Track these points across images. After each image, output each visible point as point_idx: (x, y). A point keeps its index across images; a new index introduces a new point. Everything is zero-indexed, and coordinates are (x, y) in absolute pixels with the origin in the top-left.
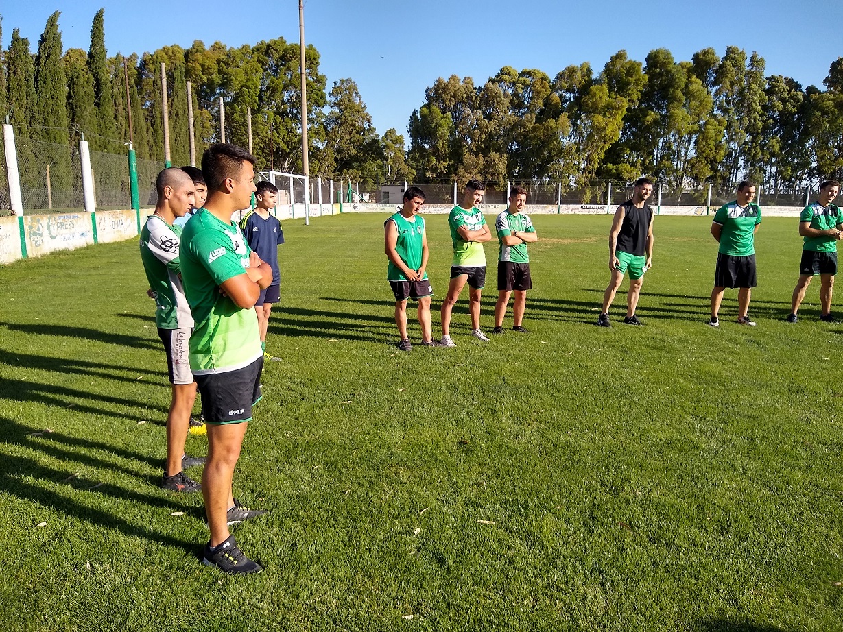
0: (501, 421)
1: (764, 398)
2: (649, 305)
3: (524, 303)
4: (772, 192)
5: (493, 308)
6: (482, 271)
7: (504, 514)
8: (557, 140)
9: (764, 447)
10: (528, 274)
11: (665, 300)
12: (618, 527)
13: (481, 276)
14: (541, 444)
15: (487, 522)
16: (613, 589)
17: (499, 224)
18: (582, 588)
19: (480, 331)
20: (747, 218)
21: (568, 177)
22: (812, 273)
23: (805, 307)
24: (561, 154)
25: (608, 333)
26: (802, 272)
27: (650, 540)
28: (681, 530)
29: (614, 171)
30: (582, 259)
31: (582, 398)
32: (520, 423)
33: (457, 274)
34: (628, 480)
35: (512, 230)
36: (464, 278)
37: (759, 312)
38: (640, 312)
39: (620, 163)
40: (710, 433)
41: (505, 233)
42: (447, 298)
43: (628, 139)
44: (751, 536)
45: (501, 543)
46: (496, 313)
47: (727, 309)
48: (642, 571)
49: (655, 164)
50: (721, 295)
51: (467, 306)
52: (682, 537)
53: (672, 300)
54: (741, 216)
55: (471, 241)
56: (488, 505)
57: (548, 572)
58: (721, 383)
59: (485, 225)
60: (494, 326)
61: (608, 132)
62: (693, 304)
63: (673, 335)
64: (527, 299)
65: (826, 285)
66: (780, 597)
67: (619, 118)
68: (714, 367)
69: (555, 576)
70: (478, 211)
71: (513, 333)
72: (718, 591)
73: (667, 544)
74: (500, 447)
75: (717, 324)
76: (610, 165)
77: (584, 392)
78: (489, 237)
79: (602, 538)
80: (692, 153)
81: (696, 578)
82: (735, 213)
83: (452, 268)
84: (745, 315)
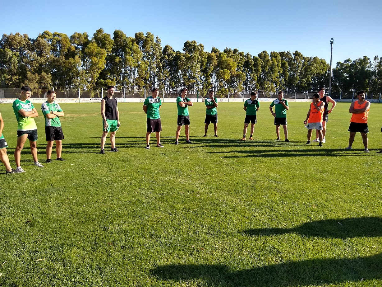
0: (50, 207)
1: (167, 177)
2: (121, 142)
3: (61, 146)
4: (168, 93)
5: (45, 150)
6: (35, 132)
7: (51, 253)
8: (75, 68)
9: (167, 197)
10: (62, 132)
11: (128, 139)
12: (108, 245)
13: (35, 134)
14: (71, 214)
15: (42, 259)
16: (105, 275)
17: (43, 108)
18: (91, 279)
19: (38, 162)
20: (157, 103)
21: (83, 85)
22: (181, 125)
23: (181, 138)
24: (78, 74)
25: (102, 157)
26: (178, 124)
27: (122, 248)
28: (135, 240)
29: (103, 83)
30: (90, 123)
31: (91, 188)
32: (60, 206)
33: (21, 134)
34: (112, 223)
35: (51, 111)
36: (26, 136)
37: (165, 142)
38: (117, 146)
39: (106, 79)
40: (147, 195)
41: (47, 112)
42: (17, 147)
43: (109, 69)
44: (162, 236)
45: (49, 268)
46: (47, 153)
47: (153, 141)
48: (119, 263)
49: (122, 80)
50: (150, 136)
51: (30, 150)
52: (135, 243)
53: (131, 139)
54: (154, 102)
55: (28, 117)
56: (42, 251)
57: (74, 276)
58: (151, 173)
59: (34, 109)
60: (46, 159)
61: (100, 65)
62: (140, 140)
63: (131, 154)
64: (62, 144)
65: (187, 129)
66: (173, 258)
67: (104, 59)
68: (148, 166)
69: (78, 277)
70: (29, 102)
71: (57, 162)
72: (150, 262)
73: (129, 248)
74: (49, 219)
75: (149, 148)
76: (102, 80)
77: (91, 186)
78: (37, 114)
79: (100, 252)
80: (137, 75)
81: (141, 259)
82: (152, 101)
83: (18, 131)
84: (159, 143)
